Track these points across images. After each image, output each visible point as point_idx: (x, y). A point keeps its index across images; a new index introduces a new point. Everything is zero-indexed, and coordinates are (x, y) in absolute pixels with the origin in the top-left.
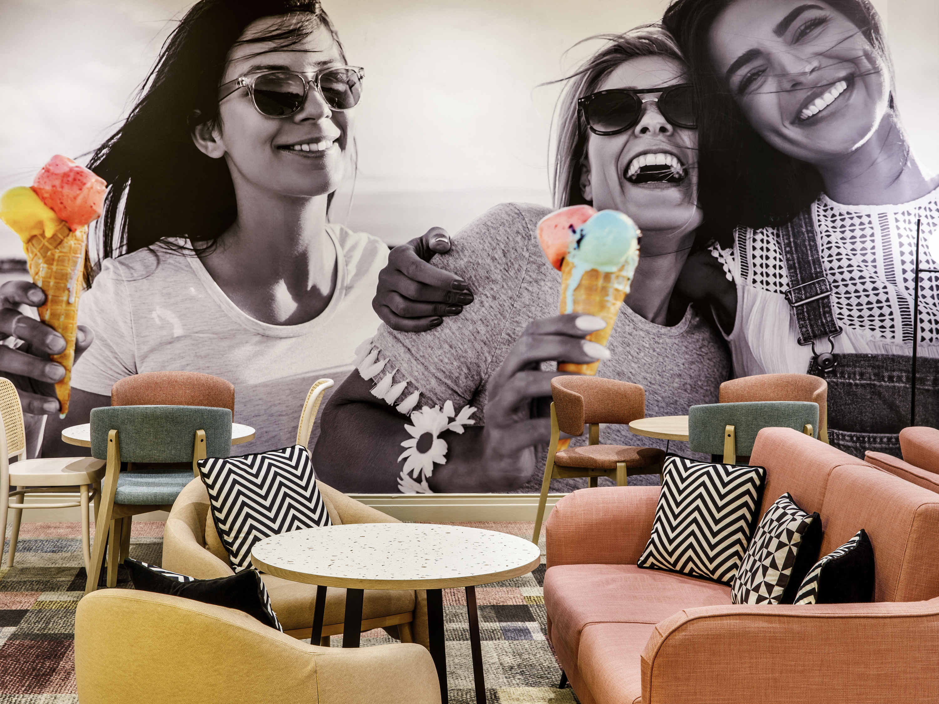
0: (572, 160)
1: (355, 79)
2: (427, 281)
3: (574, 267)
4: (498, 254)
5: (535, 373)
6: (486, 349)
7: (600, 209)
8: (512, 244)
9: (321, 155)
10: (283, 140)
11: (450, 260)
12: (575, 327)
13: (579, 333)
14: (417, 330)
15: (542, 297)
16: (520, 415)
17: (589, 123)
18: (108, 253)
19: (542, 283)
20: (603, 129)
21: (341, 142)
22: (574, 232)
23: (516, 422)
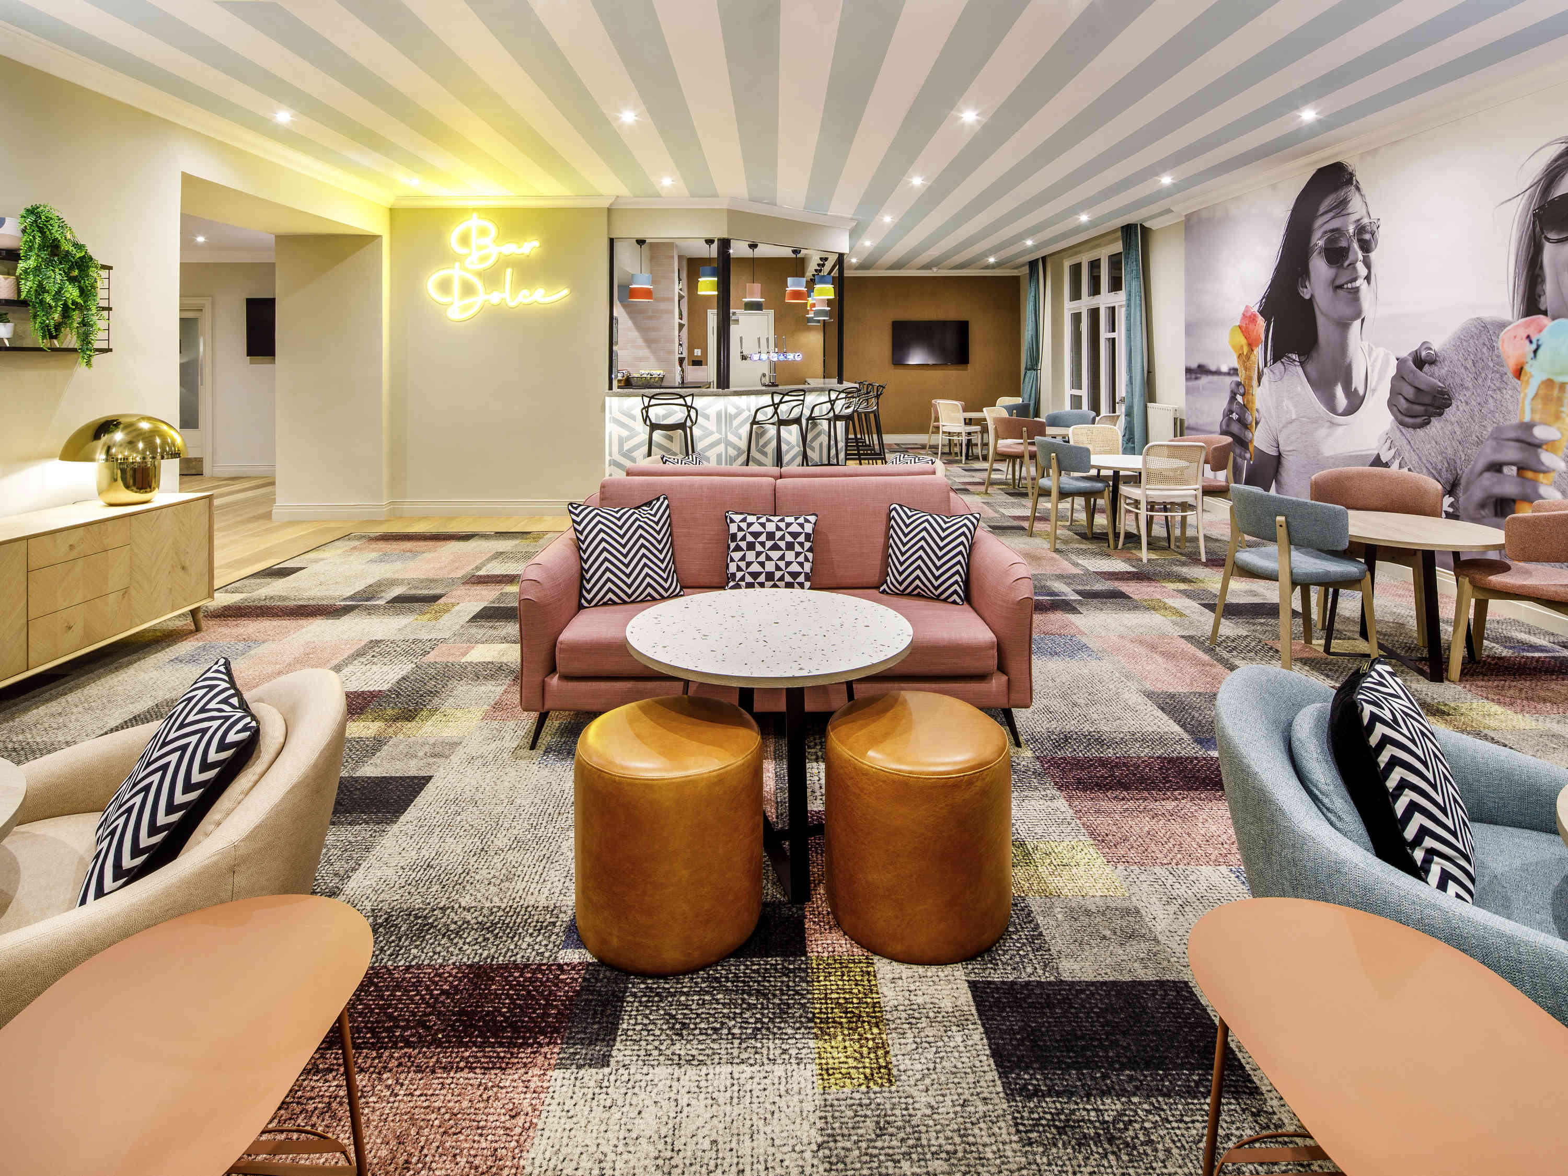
4: (1469, 364)
6: (1461, 448)
12: (1532, 435)
19: (1504, 391)
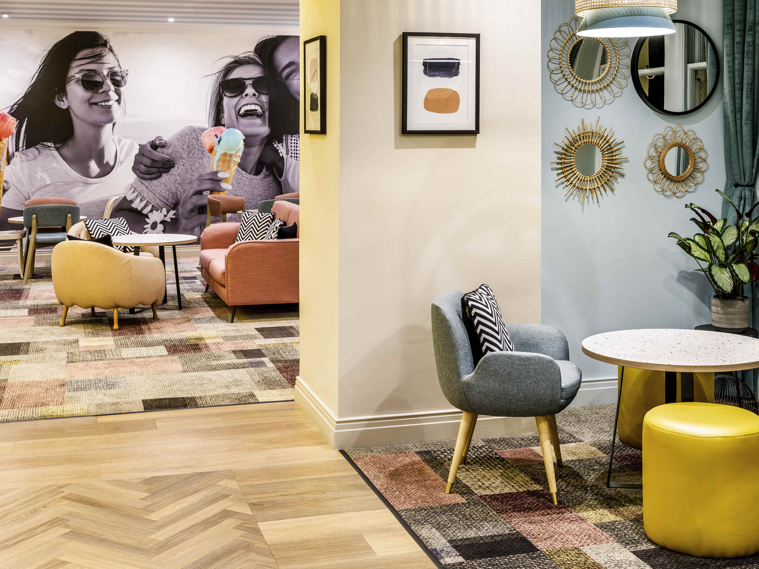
0: (216, 108)
1: (125, 75)
2: (155, 159)
3: (217, 152)
4: (185, 147)
5: (200, 196)
6: (180, 186)
7: (228, 128)
8: (191, 143)
9: (110, 107)
10: (94, 100)
11: (165, 150)
12: (217, 176)
13: (219, 179)
14: (151, 179)
15: (204, 164)
16: (194, 213)
17: (223, 93)
18: (17, 150)
19: (204, 159)
20: (229, 95)
21: (119, 101)
22: (217, 137)
23: (193, 216)
